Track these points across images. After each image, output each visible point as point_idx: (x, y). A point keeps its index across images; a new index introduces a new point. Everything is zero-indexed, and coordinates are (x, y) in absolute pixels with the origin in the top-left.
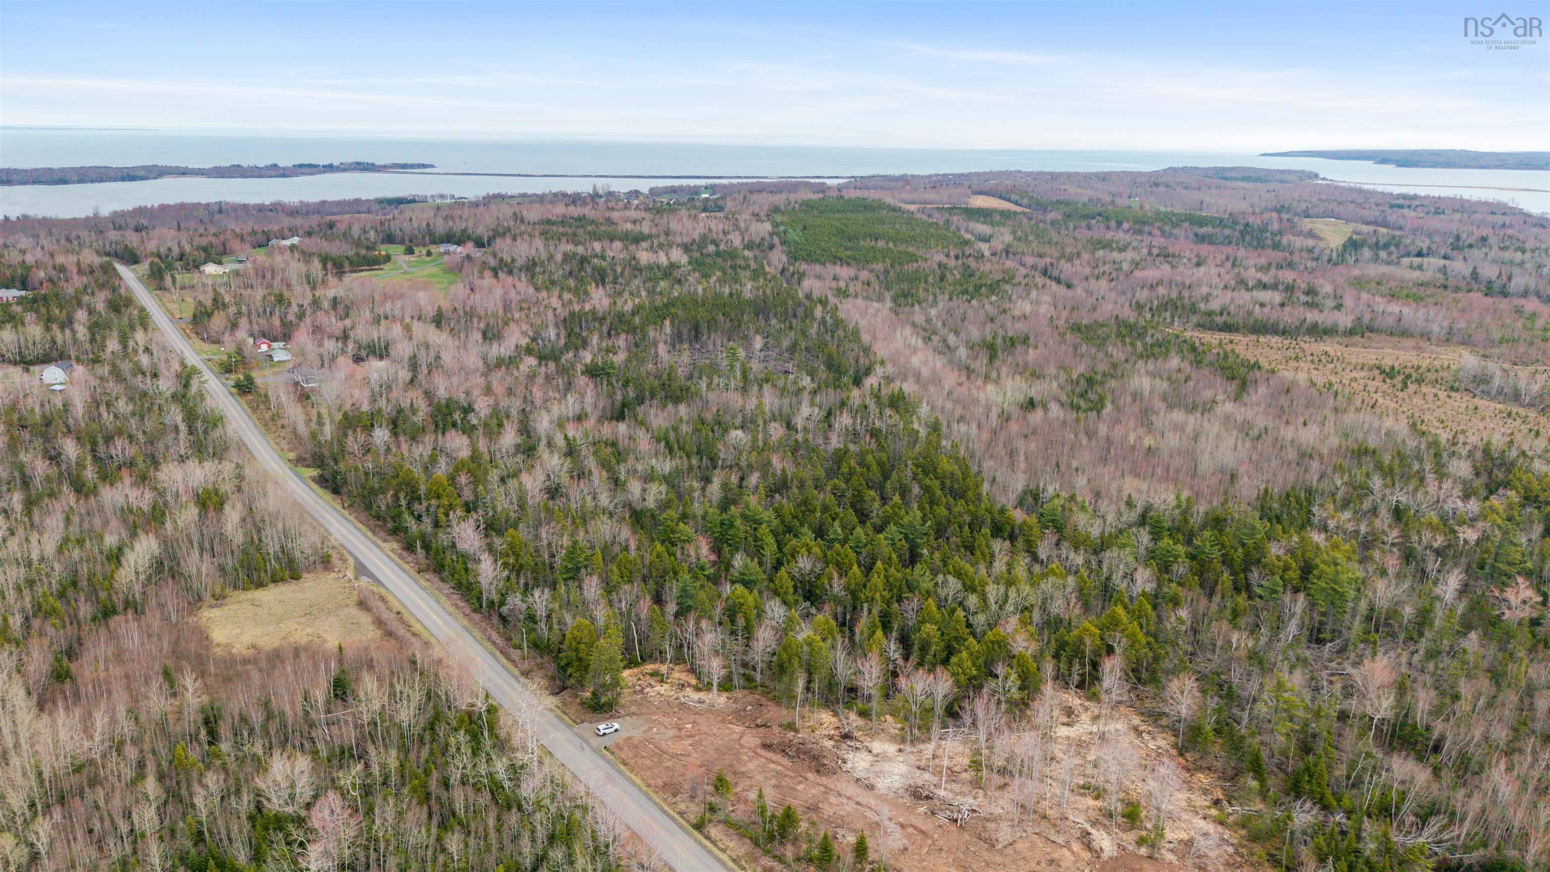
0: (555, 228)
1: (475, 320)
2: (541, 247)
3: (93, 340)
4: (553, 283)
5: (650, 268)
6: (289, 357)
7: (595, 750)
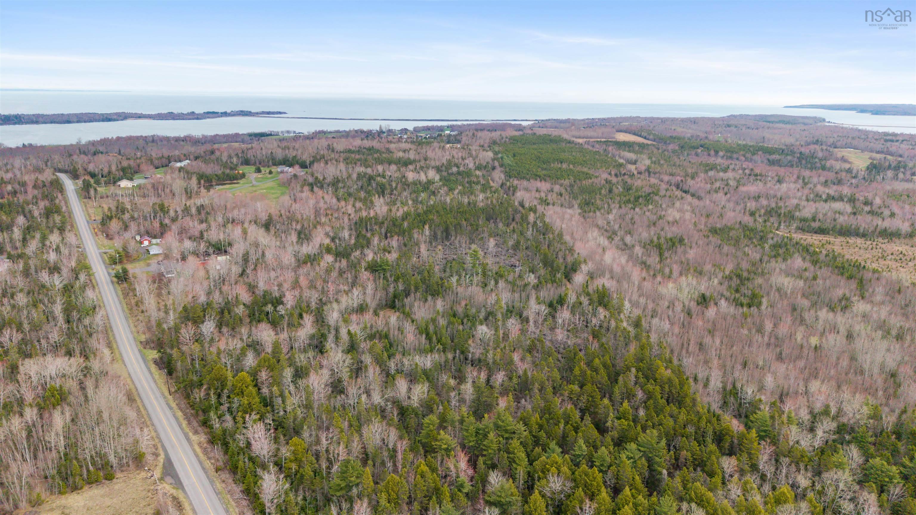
0: (353, 156)
1: (294, 224)
2: (343, 169)
4: (350, 195)
5: (414, 183)
6: (161, 252)
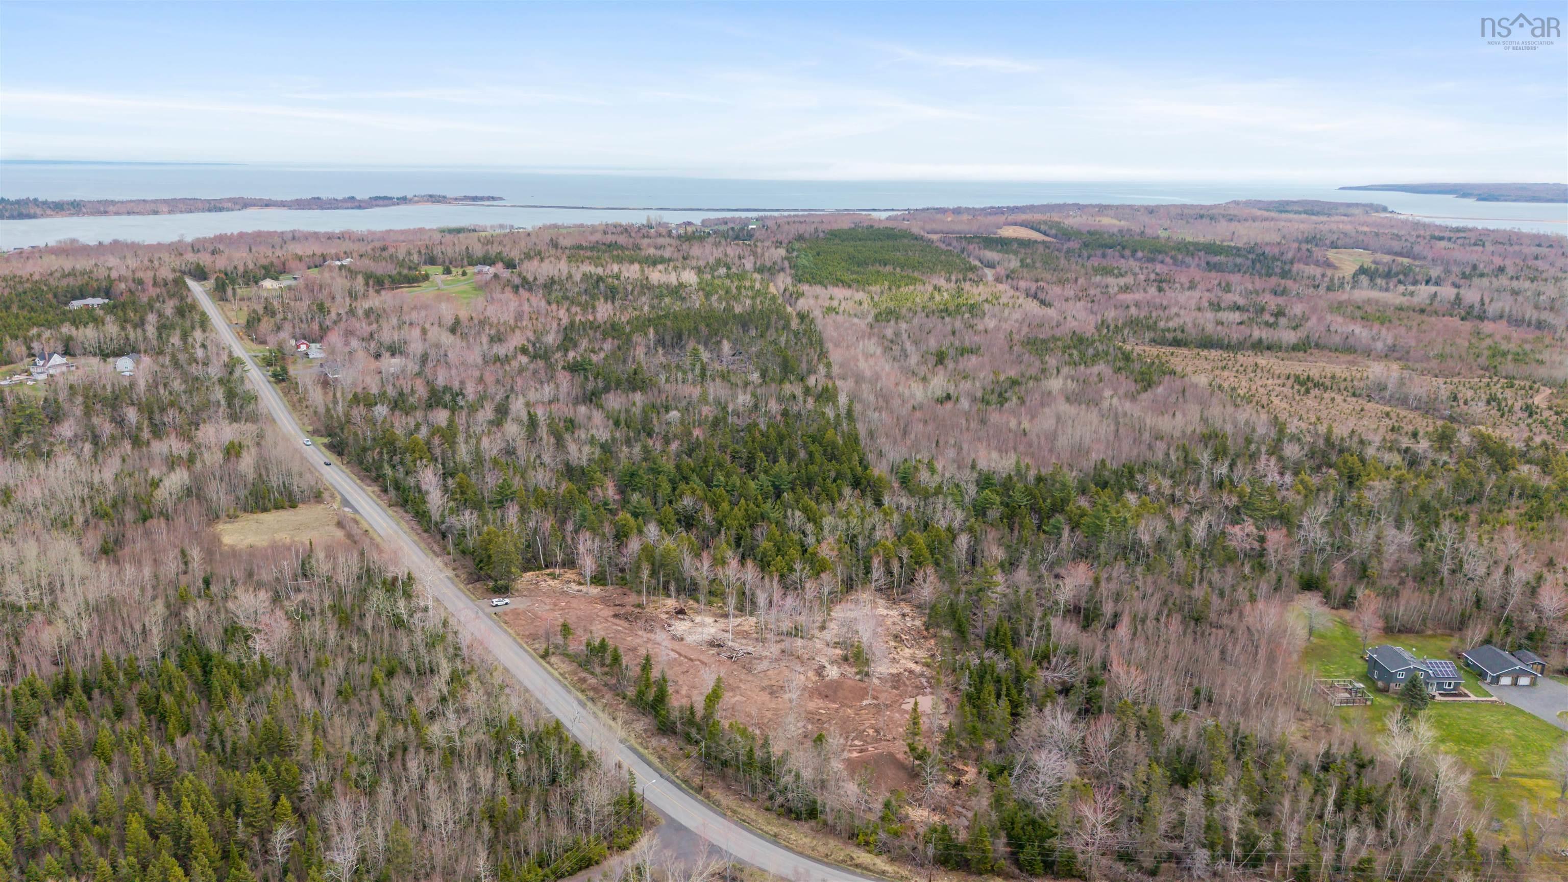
0: (583, 252)
1: (487, 328)
2: (564, 268)
3: (160, 336)
4: (566, 298)
5: (659, 287)
6: (322, 355)
7: (488, 616)
